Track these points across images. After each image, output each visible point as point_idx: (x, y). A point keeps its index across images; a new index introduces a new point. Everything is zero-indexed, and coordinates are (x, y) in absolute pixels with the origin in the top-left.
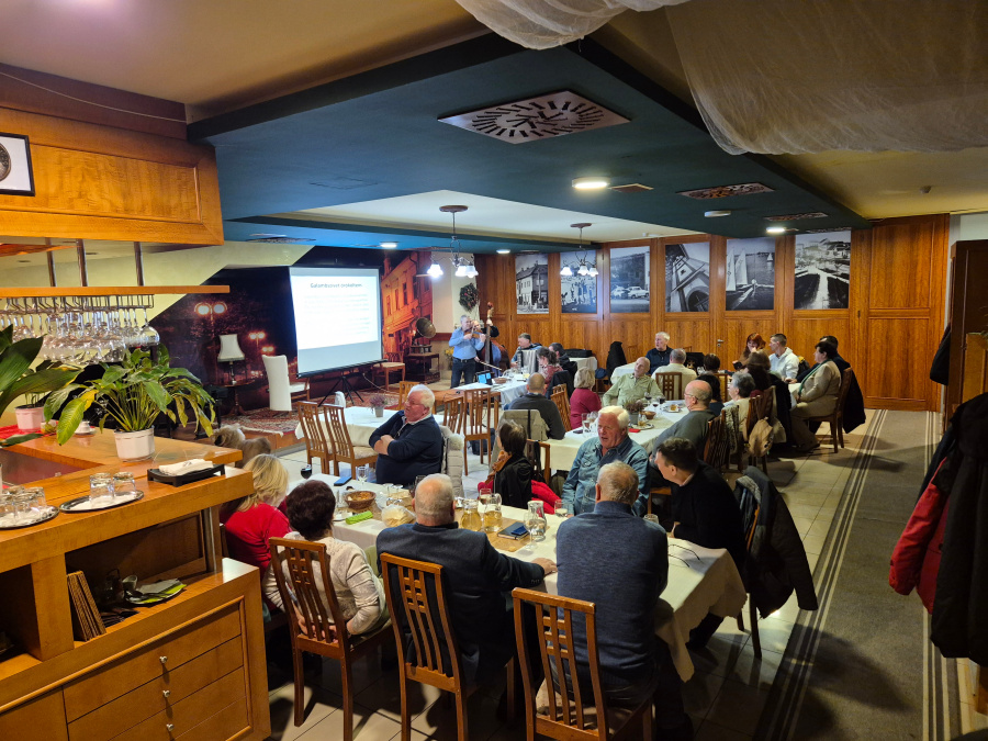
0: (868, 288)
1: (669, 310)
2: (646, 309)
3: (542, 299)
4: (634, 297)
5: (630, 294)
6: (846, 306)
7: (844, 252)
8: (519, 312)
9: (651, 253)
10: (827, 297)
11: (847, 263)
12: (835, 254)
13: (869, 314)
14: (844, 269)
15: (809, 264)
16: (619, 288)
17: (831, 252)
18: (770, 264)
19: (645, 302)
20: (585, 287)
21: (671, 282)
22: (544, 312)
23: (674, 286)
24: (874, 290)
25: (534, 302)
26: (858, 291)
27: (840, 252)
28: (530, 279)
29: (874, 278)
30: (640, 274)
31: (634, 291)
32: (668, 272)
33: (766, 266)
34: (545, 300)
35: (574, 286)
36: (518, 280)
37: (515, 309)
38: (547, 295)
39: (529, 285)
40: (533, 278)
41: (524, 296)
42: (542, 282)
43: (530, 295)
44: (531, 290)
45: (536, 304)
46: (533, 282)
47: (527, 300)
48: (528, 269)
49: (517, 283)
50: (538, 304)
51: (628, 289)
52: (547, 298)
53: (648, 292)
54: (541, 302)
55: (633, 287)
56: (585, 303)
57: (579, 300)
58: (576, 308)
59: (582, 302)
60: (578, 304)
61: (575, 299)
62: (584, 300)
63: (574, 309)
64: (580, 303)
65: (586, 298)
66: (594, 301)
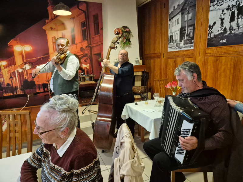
3: (188, 35)
8: (170, 50)
22: (189, 47)
25: (181, 41)
28: (179, 16)
34: (191, 34)
35: (225, 11)
36: (170, 20)
37: (167, 47)
38: (194, 29)
39: (178, 23)
40: (182, 14)
41: (174, 35)
42: (190, 15)
43: (179, 32)
44: (180, 27)
45: (183, 41)
46: (182, 18)
47: (176, 38)
48: (178, 5)
49: (169, 23)
50: (184, 40)
52: (194, 33)
54: (188, 38)
56: (238, 31)
57: (230, 29)
58: (225, 40)
59: (234, 30)
60: (228, 34)
61: (225, 28)
62: (237, 28)
63: (223, 41)
64: (231, 32)
65: (240, 25)
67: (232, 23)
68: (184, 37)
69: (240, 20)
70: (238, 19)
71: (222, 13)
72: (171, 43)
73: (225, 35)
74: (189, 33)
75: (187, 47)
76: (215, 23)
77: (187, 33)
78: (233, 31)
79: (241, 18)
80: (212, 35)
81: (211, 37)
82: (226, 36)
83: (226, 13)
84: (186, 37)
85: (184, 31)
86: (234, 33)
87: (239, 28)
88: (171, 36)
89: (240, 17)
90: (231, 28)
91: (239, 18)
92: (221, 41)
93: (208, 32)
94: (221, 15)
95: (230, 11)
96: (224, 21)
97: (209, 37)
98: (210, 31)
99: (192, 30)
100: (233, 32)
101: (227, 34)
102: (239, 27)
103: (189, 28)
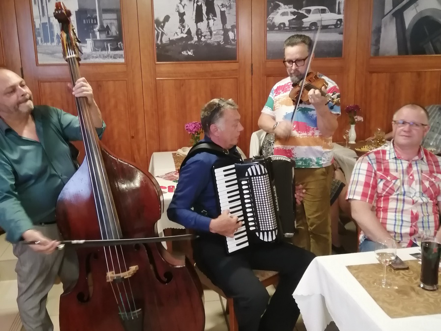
3: (105, 30)
4: (313, 27)
5: (307, 21)
22: (112, 58)
31: (314, 15)
38: (119, 20)
45: (90, 41)
50: (95, 41)
51: (302, 11)
52: (120, 28)
53: (341, 17)
54: (104, 37)
55: (312, 8)
56: (211, 39)
57: (197, 34)
58: (192, 50)
59: (205, 36)
60: (195, 42)
61: (189, 30)
62: (209, 33)
63: (187, 53)
64: (199, 39)
65: (213, 29)
66: (231, 35)
67: (199, 24)
68: (94, 33)
69: (211, 22)
70: (208, 19)
71: (180, 3)
72: (46, 41)
73: (189, 43)
74: (107, 26)
75: (105, 57)
76: (167, 18)
77: (102, 26)
78: (203, 37)
79: (213, 19)
80: (165, 40)
81: (164, 42)
82: (191, 44)
83: (186, 4)
84: (98, 34)
85: (90, 18)
86: (205, 42)
87: (211, 34)
88: (44, 24)
89: (211, 17)
90: (199, 33)
91: (210, 19)
92: (184, 53)
93: (156, 32)
94: (178, 6)
95: (194, 3)
96: (185, 17)
97: (159, 42)
98: (161, 32)
99: (115, 22)
100: (203, 39)
101: (193, 42)
102: (211, 32)
103: (105, 16)
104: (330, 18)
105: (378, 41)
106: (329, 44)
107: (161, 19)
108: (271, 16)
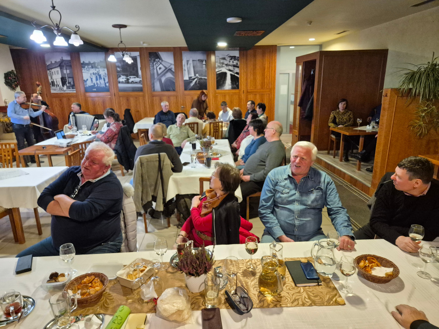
0: (247, 79)
1: (154, 90)
2: (141, 90)
3: (69, 83)
4: (132, 82)
5: (130, 80)
6: (238, 88)
7: (237, 61)
8: (52, 91)
9: (140, 56)
10: (230, 84)
11: (238, 67)
12: (233, 62)
13: (247, 92)
14: (237, 70)
15: (222, 67)
16: (122, 77)
17: (231, 61)
18: (204, 66)
19: (140, 85)
20: (100, 76)
21: (154, 74)
22: (72, 91)
23: (156, 76)
24: (249, 81)
25: (63, 86)
26: (243, 81)
27: (235, 61)
28: (58, 69)
29: (249, 74)
30: (135, 68)
31: (132, 79)
32: (151, 68)
33: (202, 67)
34: (72, 83)
35: (92, 75)
36: (49, 70)
37: (50, 89)
38: (73, 80)
39: (58, 73)
40: (61, 69)
41: (55, 81)
42: (68, 71)
43: (60, 80)
44: (61, 77)
45: (65, 86)
46: (61, 71)
47: (58, 83)
48: (56, 62)
49: (48, 72)
50: (67, 86)
51: (128, 78)
52: (74, 82)
53: (141, 79)
54: (69, 85)
55: (132, 77)
56: (101, 85)
58: (95, 89)
65: (101, 83)
66: (107, 85)
68: (66, 84)
69: (101, 81)
72: (53, 86)
75: (70, 91)
76: (87, 80)
80: (87, 86)
85: (65, 80)
86: (99, 86)
88: (52, 82)
92: (93, 90)
93: (84, 83)
94: (90, 76)
96: (93, 79)
97: (85, 87)
98: (86, 83)
101: (96, 86)
103: (69, 79)
104: (137, 80)
105: (154, 87)
106: (138, 88)
107: (86, 80)
108: (119, 79)
